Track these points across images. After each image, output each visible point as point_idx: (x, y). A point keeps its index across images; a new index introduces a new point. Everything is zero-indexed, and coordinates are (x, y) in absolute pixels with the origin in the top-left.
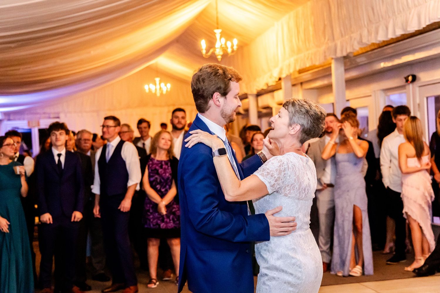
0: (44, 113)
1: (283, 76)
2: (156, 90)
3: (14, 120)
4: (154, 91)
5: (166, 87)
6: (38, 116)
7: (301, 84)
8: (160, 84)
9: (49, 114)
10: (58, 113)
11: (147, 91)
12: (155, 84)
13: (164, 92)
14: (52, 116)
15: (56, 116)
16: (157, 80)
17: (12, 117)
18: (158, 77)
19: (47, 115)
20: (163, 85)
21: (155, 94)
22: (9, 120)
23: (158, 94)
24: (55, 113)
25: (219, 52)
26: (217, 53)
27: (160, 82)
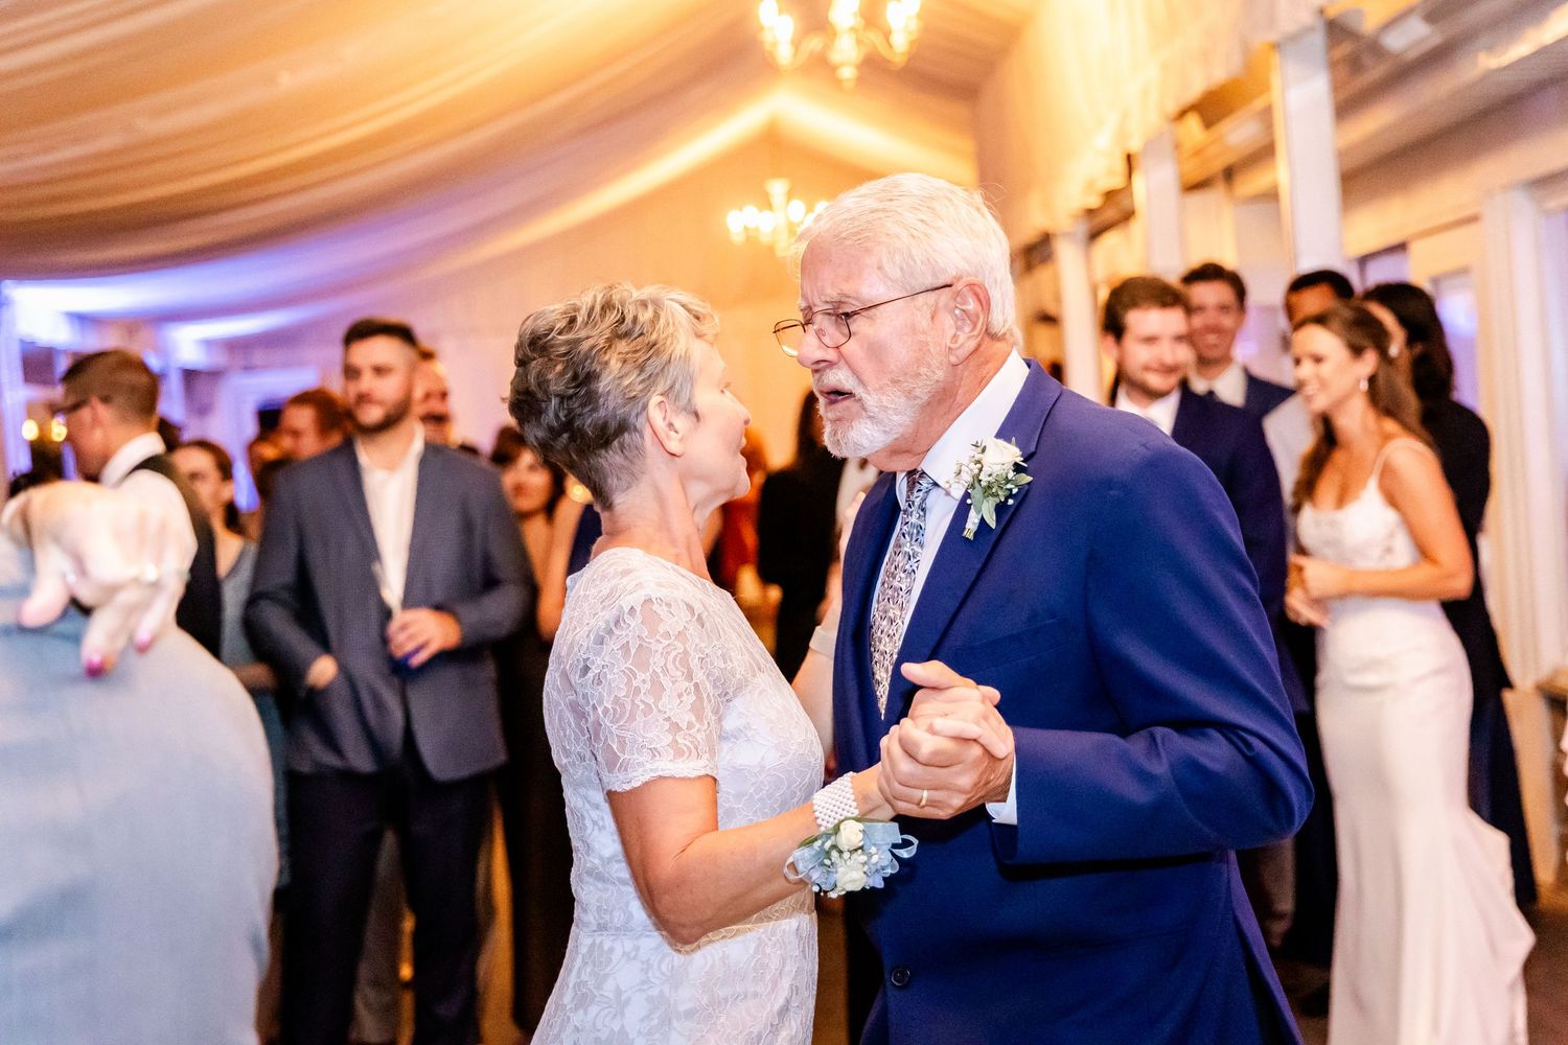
1: (1135, 145)
2: (774, 232)
3: (266, 367)
7: (1229, 174)
8: (786, 204)
11: (739, 235)
12: (766, 203)
16: (777, 188)
17: (258, 357)
18: (776, 174)
20: (797, 207)
21: (772, 247)
22: (248, 368)
23: (784, 249)
25: (846, 52)
26: (835, 57)
27: (790, 195)
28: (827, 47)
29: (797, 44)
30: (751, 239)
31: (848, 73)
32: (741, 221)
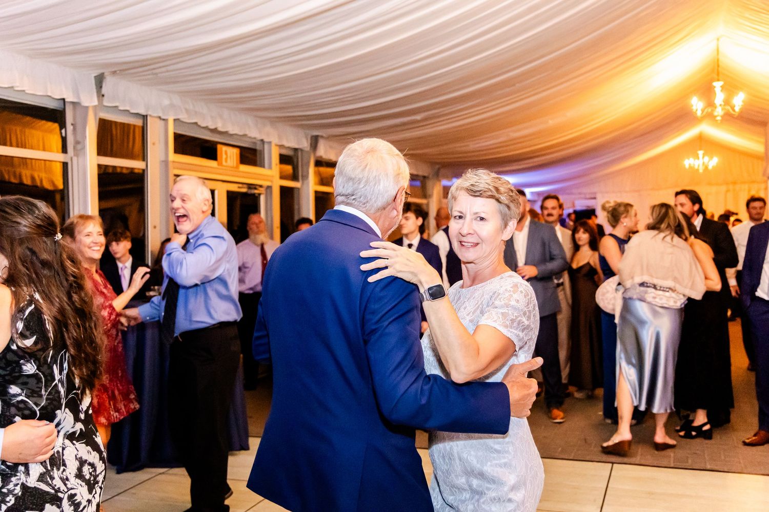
0: (580, 194)
2: (699, 166)
4: (696, 167)
5: (713, 162)
6: (573, 196)
8: (703, 158)
9: (585, 194)
10: (595, 193)
11: (687, 166)
12: (697, 157)
13: (710, 167)
14: (588, 196)
15: (593, 196)
16: (701, 153)
18: (700, 150)
19: (583, 196)
20: (706, 159)
21: (698, 170)
23: (701, 171)
24: (589, 194)
25: (719, 112)
26: (716, 114)
27: (704, 155)
28: (712, 111)
29: (703, 111)
30: (690, 167)
31: (719, 118)
32: (688, 162)
